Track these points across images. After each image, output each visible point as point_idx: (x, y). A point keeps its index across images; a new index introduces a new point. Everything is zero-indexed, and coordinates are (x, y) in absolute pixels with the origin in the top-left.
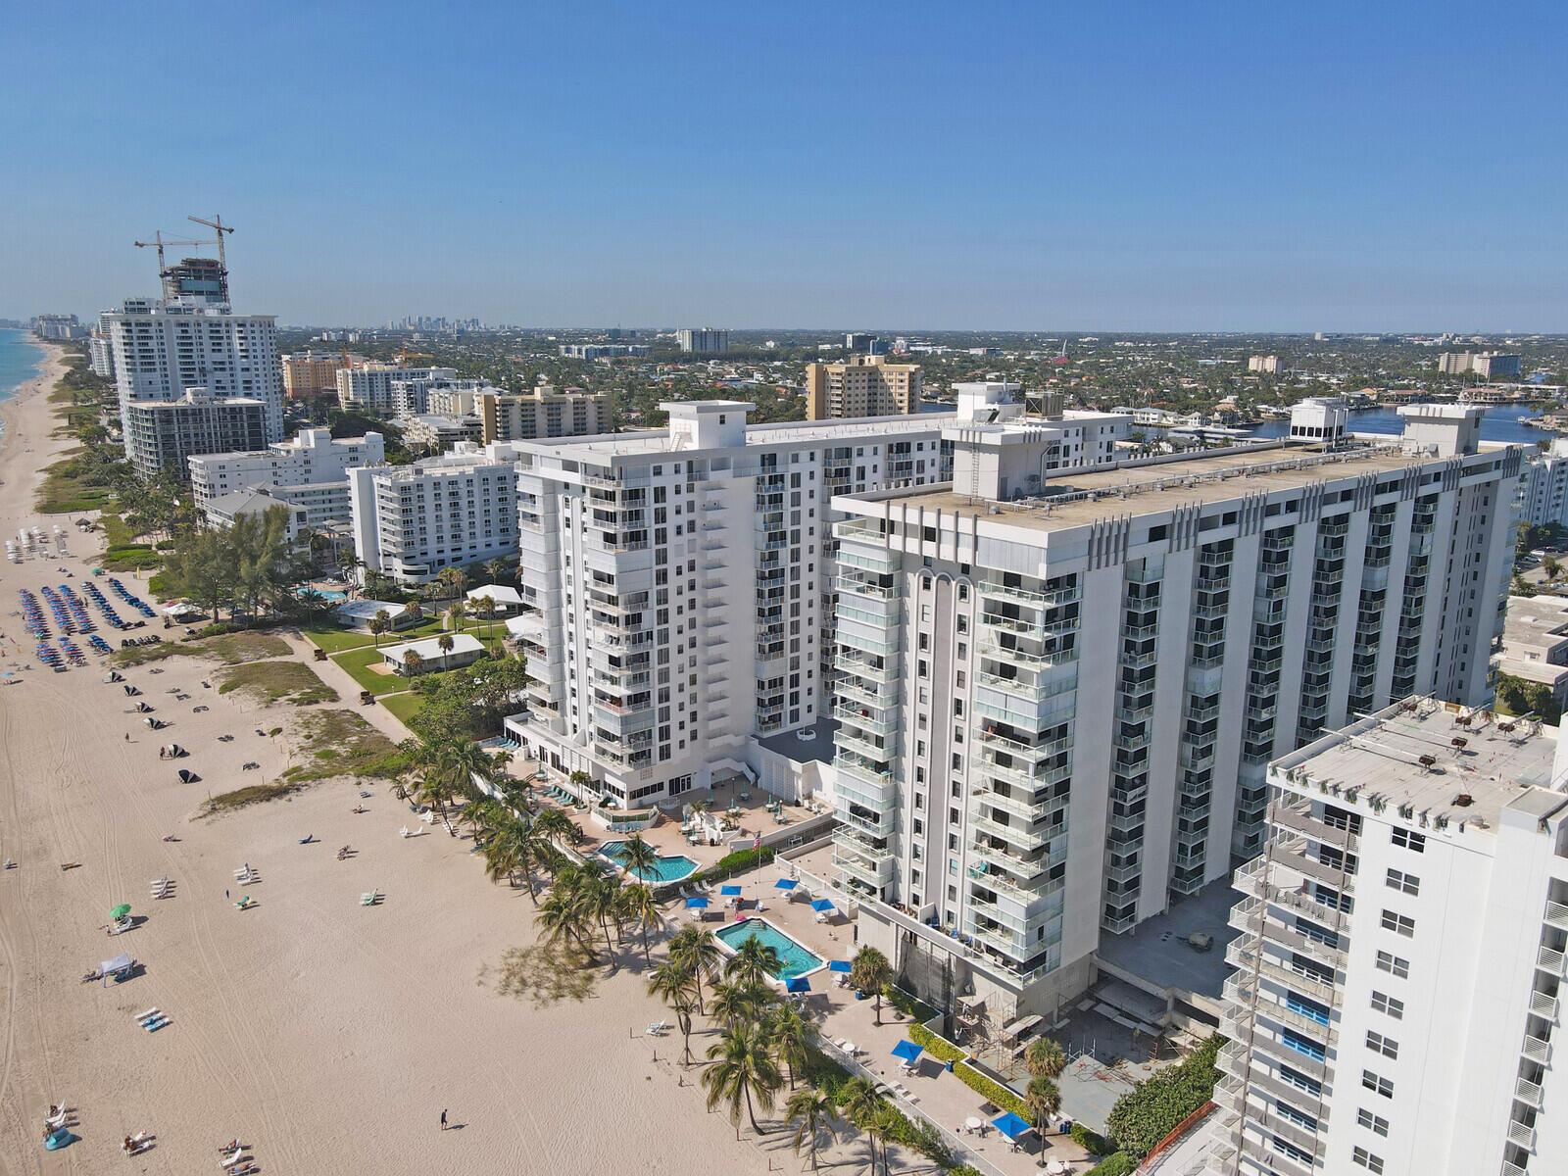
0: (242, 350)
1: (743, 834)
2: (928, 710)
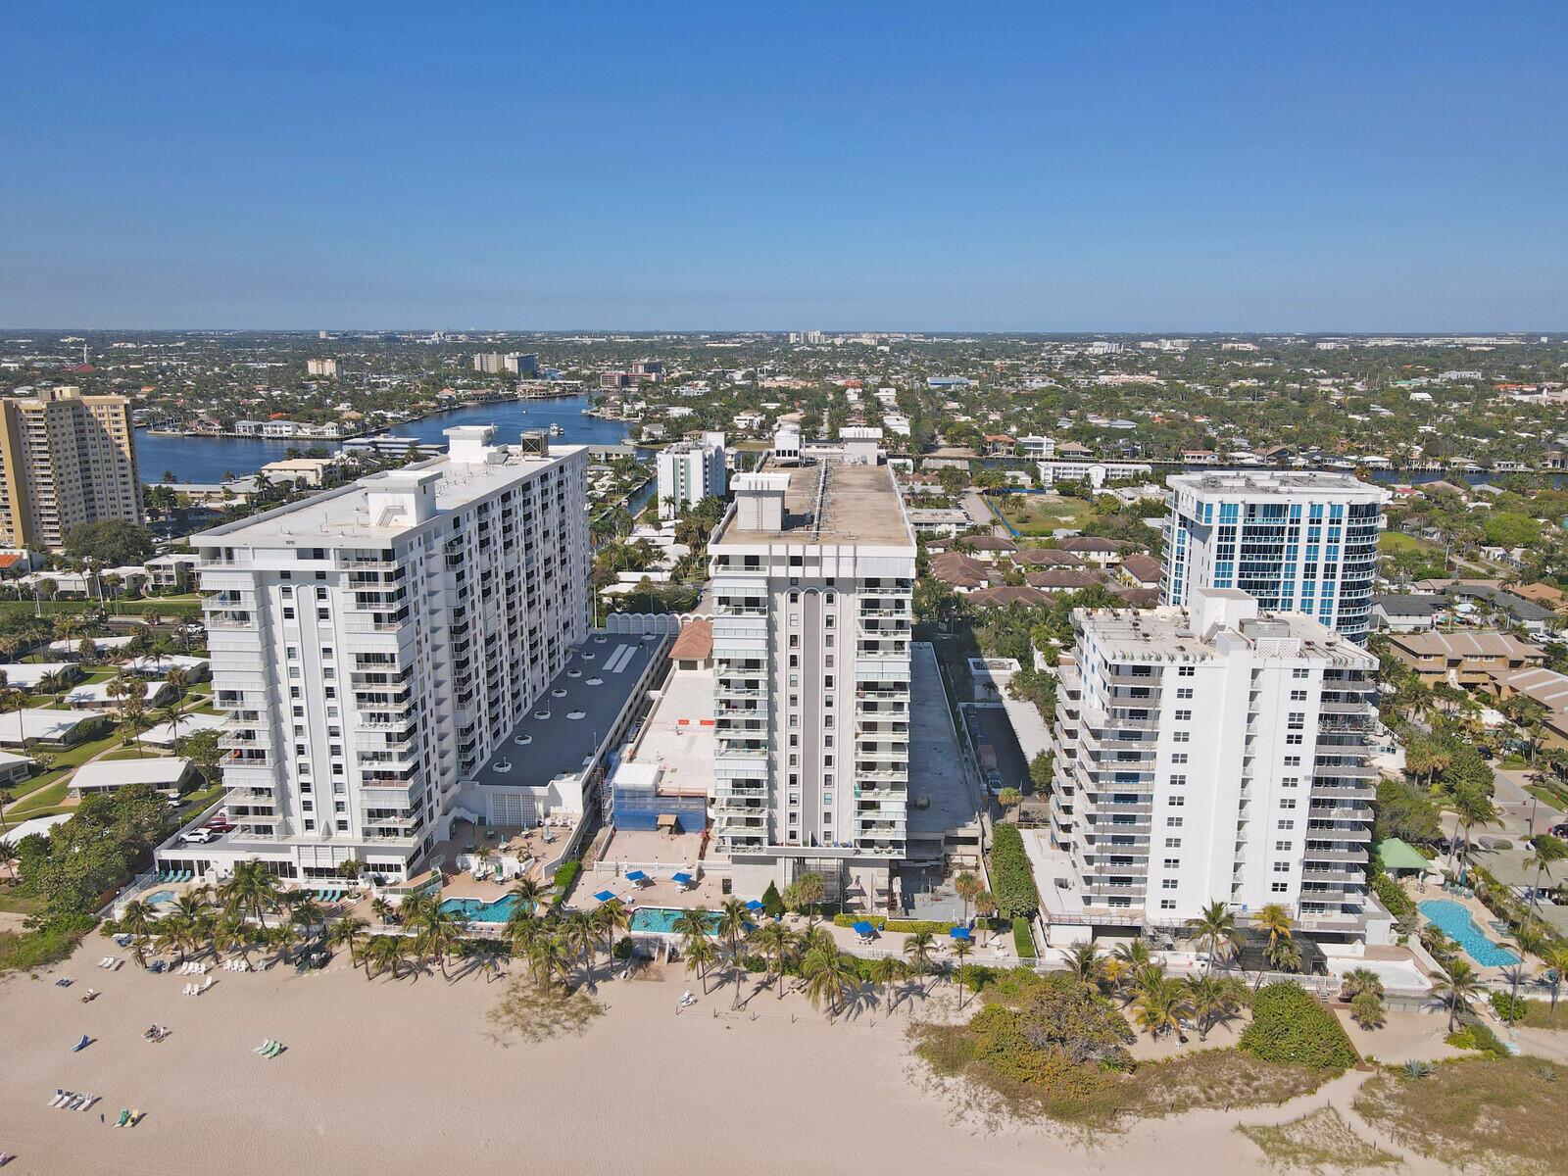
1: (537, 861)
2: (799, 691)
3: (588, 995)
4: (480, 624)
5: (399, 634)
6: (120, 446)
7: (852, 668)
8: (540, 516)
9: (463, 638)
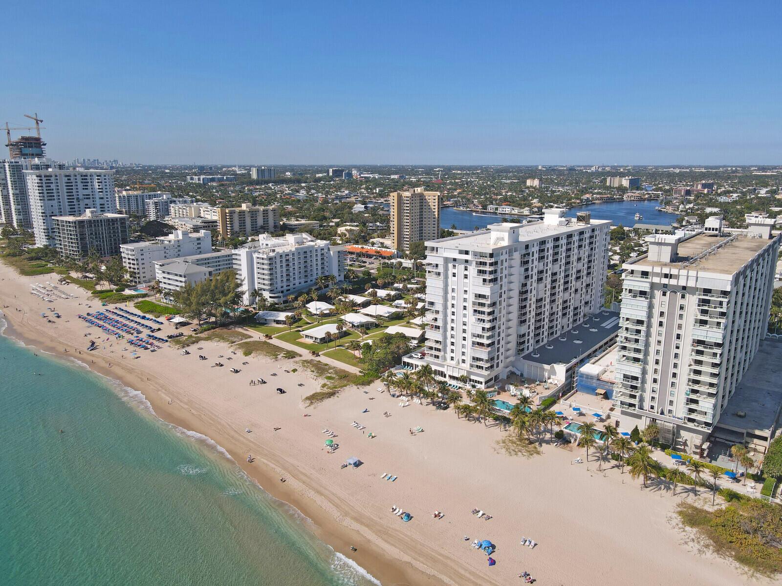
0: (99, 189)
1: (538, 394)
2: (662, 339)
3: (537, 447)
4: (534, 292)
5: (491, 288)
6: (434, 212)
7: (691, 332)
8: (576, 251)
9: (524, 296)
